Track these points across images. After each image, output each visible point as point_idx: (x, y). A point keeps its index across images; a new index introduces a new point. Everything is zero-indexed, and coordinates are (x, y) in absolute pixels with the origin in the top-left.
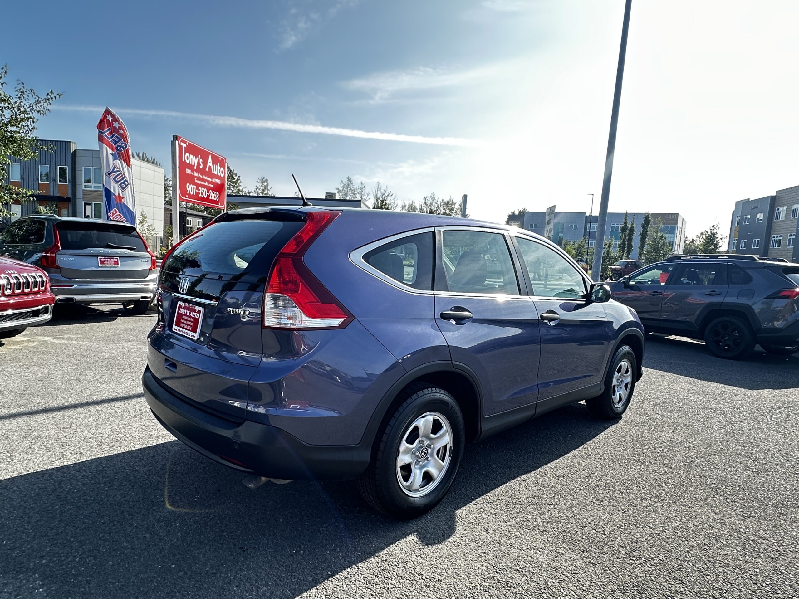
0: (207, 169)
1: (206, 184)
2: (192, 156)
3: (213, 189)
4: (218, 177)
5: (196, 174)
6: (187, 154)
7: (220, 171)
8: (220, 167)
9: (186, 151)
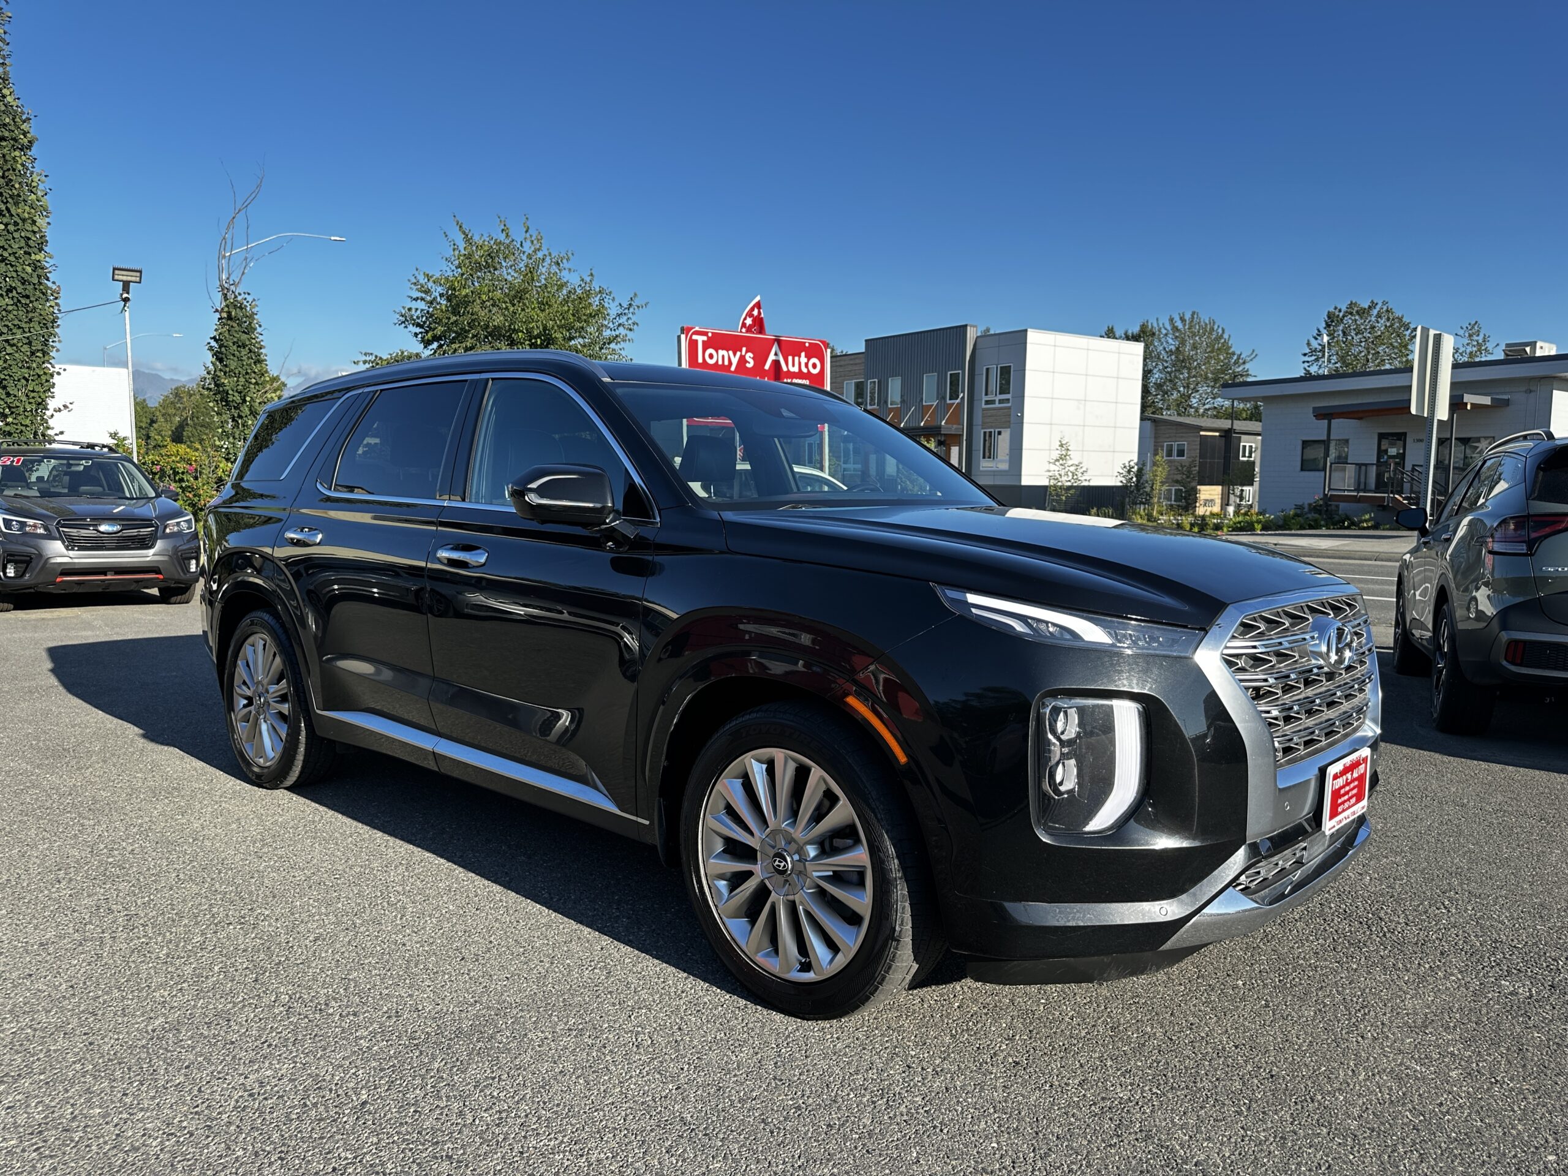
2: (721, 352)
6: (710, 351)
7: (807, 365)
8: (809, 357)
9: (706, 346)
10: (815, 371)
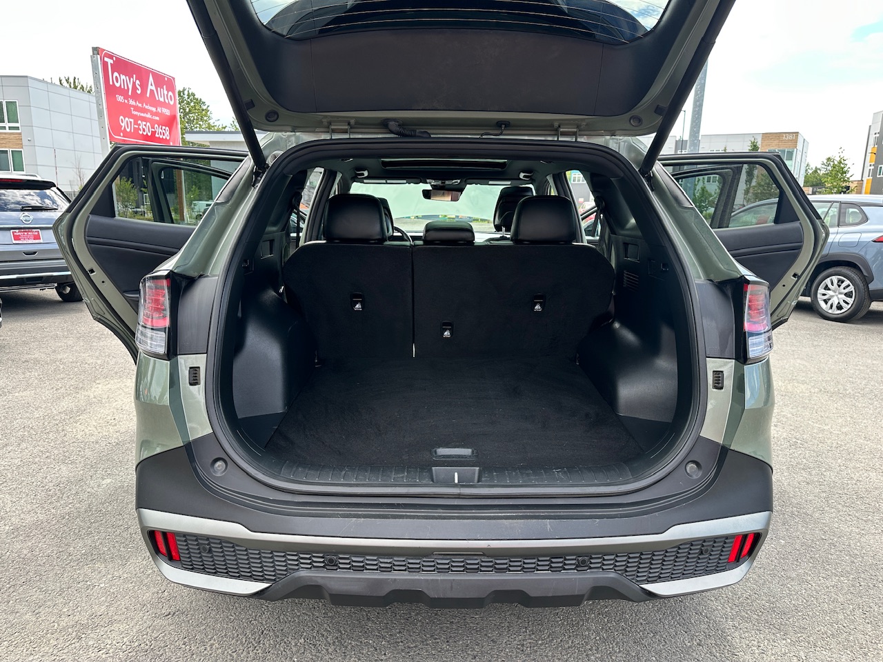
1: (149, 116)
2: (123, 77)
3: (160, 123)
5: (132, 102)
7: (167, 97)
8: (167, 90)
9: (113, 69)
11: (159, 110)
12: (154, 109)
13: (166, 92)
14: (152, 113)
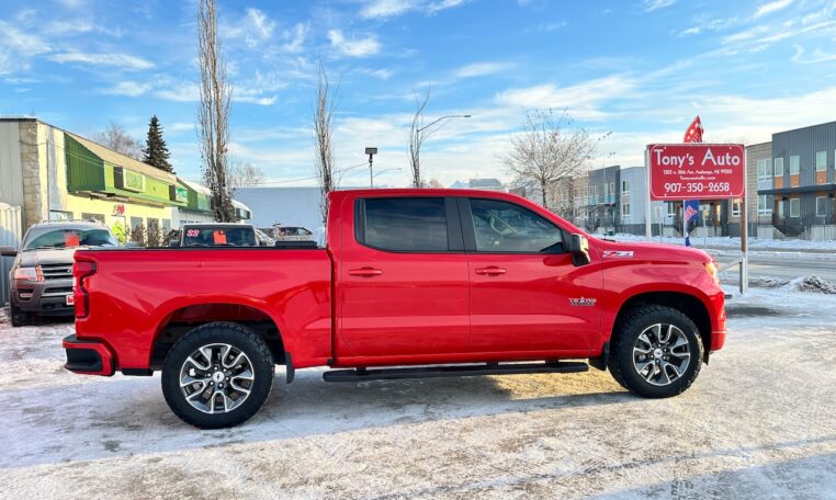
0: (703, 163)
1: (702, 178)
2: (672, 158)
3: (714, 182)
4: (726, 167)
5: (680, 172)
6: (665, 157)
7: (730, 161)
8: (731, 155)
9: (662, 155)
10: (735, 164)
11: (717, 172)
12: (710, 173)
13: (728, 157)
14: (706, 176)
